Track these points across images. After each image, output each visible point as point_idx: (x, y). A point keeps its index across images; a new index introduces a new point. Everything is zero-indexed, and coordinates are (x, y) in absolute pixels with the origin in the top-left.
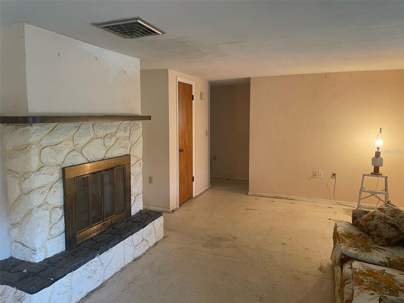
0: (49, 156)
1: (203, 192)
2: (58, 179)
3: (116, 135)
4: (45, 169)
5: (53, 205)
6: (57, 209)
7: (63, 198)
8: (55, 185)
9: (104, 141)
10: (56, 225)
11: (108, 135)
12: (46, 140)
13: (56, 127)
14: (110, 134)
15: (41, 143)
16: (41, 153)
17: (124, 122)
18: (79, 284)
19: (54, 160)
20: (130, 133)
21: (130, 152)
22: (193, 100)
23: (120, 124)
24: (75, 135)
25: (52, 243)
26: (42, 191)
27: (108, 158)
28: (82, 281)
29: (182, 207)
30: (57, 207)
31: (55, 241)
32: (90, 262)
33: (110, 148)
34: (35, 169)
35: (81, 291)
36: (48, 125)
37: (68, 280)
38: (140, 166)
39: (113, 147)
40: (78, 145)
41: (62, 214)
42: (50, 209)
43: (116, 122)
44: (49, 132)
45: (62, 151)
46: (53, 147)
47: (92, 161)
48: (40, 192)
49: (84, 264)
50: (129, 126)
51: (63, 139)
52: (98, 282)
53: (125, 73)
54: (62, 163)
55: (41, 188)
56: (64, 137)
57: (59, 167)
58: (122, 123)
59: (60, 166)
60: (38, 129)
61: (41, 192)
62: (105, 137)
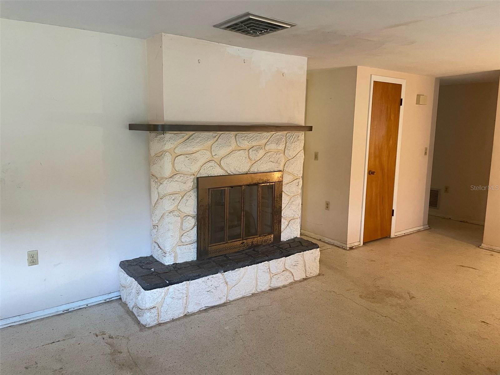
0: (183, 164)
1: (411, 233)
2: (191, 187)
3: (266, 148)
4: (178, 176)
5: (186, 213)
6: (189, 217)
7: (196, 208)
8: (188, 194)
9: (249, 154)
10: (187, 233)
11: (255, 147)
12: (180, 148)
13: (192, 136)
14: (257, 147)
15: (176, 151)
16: (175, 160)
17: (278, 133)
18: (197, 296)
19: (188, 169)
20: (286, 146)
21: (284, 168)
22: (402, 105)
23: (272, 136)
24: (213, 145)
25: (183, 250)
26: (174, 197)
27: (253, 173)
28: (200, 293)
29: (367, 246)
30: (189, 216)
31: (186, 249)
32: (212, 276)
33: (256, 162)
34: (168, 176)
35: (199, 302)
36: (184, 134)
37: (184, 288)
38: (298, 185)
39: (260, 160)
40: (216, 155)
41: (194, 224)
42: (182, 217)
43: (266, 133)
44: (184, 140)
45: (197, 160)
46: (187, 156)
47: (232, 174)
48: (171, 198)
49: (204, 276)
50: (285, 138)
51: (199, 149)
52: (219, 299)
53: (283, 76)
54: (197, 173)
55: (173, 195)
56: (200, 146)
57: (193, 177)
58: (275, 135)
59: (194, 175)
60: (172, 137)
61: (173, 199)
62: (250, 149)
